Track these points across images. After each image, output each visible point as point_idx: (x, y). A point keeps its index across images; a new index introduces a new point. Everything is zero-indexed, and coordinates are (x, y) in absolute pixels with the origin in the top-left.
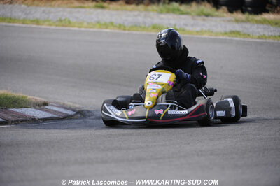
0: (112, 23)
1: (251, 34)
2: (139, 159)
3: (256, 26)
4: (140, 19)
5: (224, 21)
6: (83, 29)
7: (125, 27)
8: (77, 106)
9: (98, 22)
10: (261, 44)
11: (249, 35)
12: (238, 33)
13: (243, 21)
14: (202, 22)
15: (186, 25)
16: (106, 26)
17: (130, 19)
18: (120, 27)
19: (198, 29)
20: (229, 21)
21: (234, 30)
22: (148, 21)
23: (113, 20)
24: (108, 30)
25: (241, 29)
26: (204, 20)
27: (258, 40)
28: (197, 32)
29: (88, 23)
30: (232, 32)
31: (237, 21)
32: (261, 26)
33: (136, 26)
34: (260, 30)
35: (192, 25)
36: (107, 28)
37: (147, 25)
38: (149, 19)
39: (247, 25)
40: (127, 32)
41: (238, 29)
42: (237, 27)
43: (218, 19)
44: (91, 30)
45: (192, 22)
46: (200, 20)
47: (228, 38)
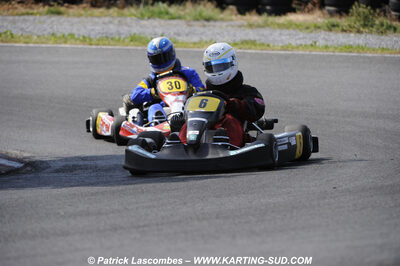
0: (72, 35)
1: (271, 45)
2: (115, 229)
3: (278, 31)
4: (112, 28)
5: (233, 26)
6: (31, 45)
7: (91, 40)
8: (26, 155)
9: (53, 34)
10: (287, 57)
11: (268, 45)
12: (253, 43)
13: (259, 26)
14: (202, 30)
15: (179, 35)
16: (65, 39)
17: (98, 28)
18: (84, 40)
19: (196, 39)
20: (240, 26)
21: (247, 38)
22: (124, 30)
23: (75, 31)
24: (67, 46)
25: (257, 38)
26: (204, 26)
27: (282, 52)
28: (195, 43)
29: (38, 36)
30: (245, 42)
31: (251, 26)
32: (286, 32)
33: (107, 38)
34: (283, 38)
35: (187, 35)
36: (65, 42)
37: (123, 37)
38: (126, 28)
39: (266, 31)
40: (94, 47)
41: (252, 38)
42: (251, 35)
43: (224, 24)
44: (44, 45)
45: (187, 30)
46: (198, 27)
47: (238, 51)
